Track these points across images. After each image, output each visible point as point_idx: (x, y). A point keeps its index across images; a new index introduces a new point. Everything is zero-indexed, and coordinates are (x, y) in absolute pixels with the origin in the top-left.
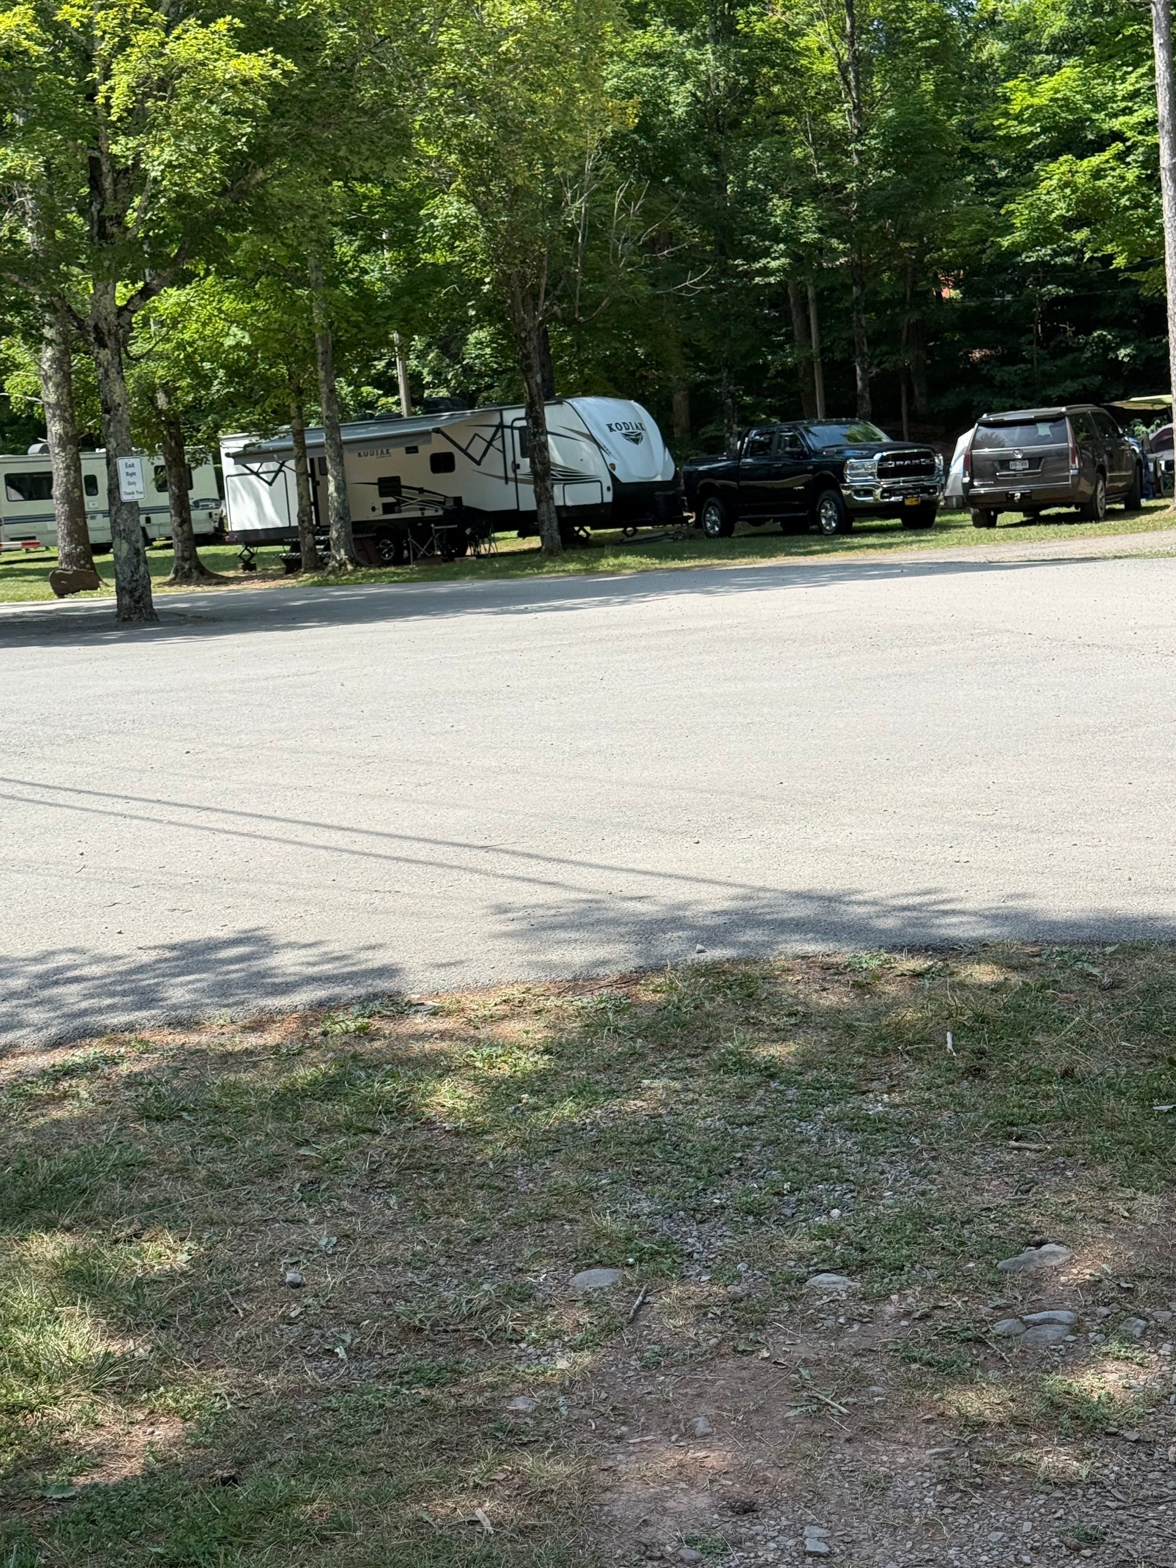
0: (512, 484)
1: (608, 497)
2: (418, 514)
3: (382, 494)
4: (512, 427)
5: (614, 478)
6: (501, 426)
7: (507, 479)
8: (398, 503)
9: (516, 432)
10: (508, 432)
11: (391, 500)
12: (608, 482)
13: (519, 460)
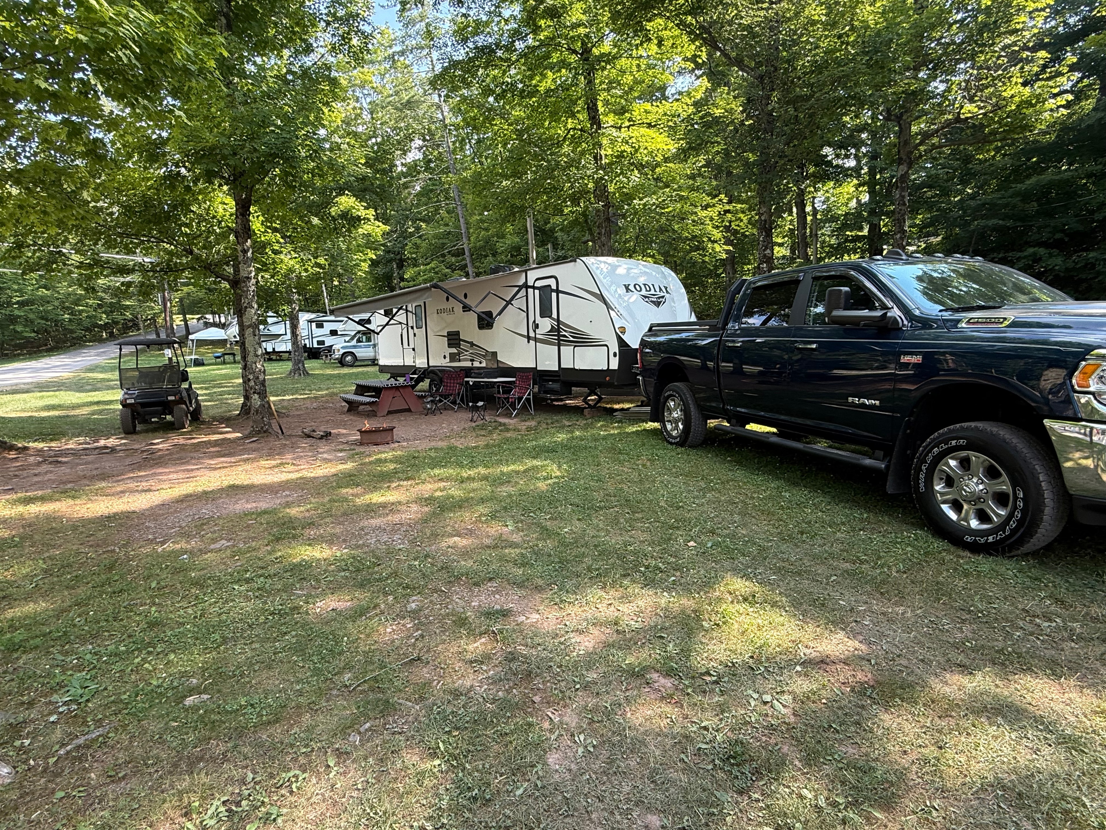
0: (532, 342)
1: (614, 365)
2: (468, 364)
3: (450, 345)
4: (534, 287)
5: (622, 343)
6: (526, 286)
7: (529, 338)
8: (459, 354)
9: (537, 292)
10: (530, 291)
11: (454, 350)
12: (615, 348)
13: (539, 320)
